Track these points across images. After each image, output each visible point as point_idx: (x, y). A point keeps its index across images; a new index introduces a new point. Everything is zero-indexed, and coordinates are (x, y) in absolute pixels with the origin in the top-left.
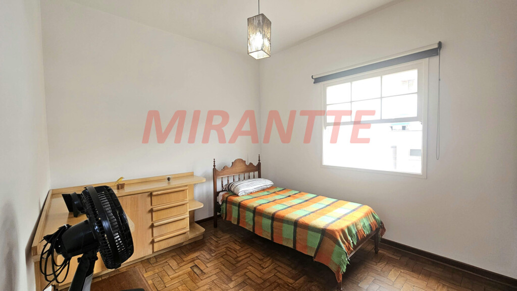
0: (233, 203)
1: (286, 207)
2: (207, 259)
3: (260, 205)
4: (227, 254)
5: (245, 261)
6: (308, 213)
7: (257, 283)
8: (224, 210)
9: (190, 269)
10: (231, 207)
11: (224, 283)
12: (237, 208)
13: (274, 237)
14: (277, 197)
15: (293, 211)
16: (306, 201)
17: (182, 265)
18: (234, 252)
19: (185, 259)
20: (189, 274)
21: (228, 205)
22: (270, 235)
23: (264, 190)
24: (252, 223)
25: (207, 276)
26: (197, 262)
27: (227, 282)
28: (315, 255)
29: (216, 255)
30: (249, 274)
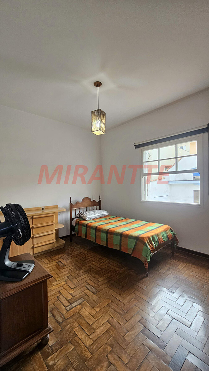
0: (83, 225)
1: (116, 226)
2: (67, 258)
3: (100, 225)
4: (79, 256)
5: (91, 259)
6: (129, 229)
7: (97, 270)
8: (77, 230)
9: (56, 263)
10: (81, 228)
11: (77, 270)
12: (85, 228)
13: (108, 244)
14: (110, 221)
15: (120, 228)
16: (129, 223)
17: (51, 261)
18: (83, 254)
19: (53, 258)
20: (56, 266)
21: (79, 226)
22: (105, 243)
23: (102, 217)
24: (94, 237)
25: (67, 267)
26: (60, 260)
27: (79, 270)
28: (132, 253)
29: (72, 256)
30: (93, 266)
